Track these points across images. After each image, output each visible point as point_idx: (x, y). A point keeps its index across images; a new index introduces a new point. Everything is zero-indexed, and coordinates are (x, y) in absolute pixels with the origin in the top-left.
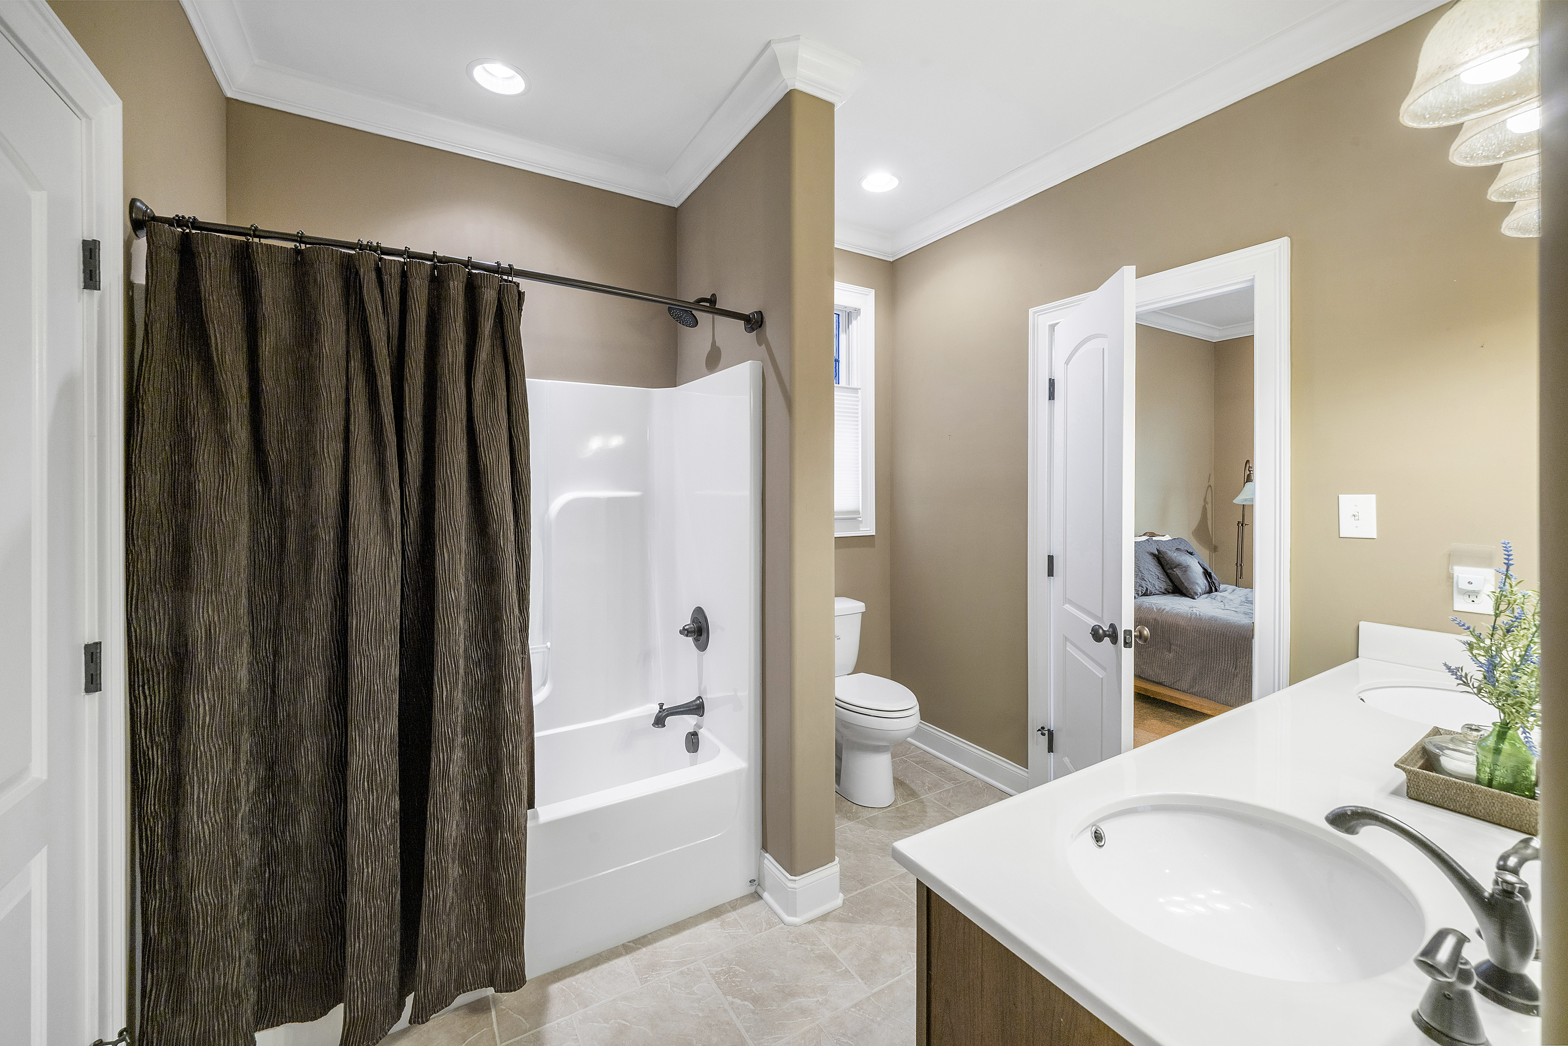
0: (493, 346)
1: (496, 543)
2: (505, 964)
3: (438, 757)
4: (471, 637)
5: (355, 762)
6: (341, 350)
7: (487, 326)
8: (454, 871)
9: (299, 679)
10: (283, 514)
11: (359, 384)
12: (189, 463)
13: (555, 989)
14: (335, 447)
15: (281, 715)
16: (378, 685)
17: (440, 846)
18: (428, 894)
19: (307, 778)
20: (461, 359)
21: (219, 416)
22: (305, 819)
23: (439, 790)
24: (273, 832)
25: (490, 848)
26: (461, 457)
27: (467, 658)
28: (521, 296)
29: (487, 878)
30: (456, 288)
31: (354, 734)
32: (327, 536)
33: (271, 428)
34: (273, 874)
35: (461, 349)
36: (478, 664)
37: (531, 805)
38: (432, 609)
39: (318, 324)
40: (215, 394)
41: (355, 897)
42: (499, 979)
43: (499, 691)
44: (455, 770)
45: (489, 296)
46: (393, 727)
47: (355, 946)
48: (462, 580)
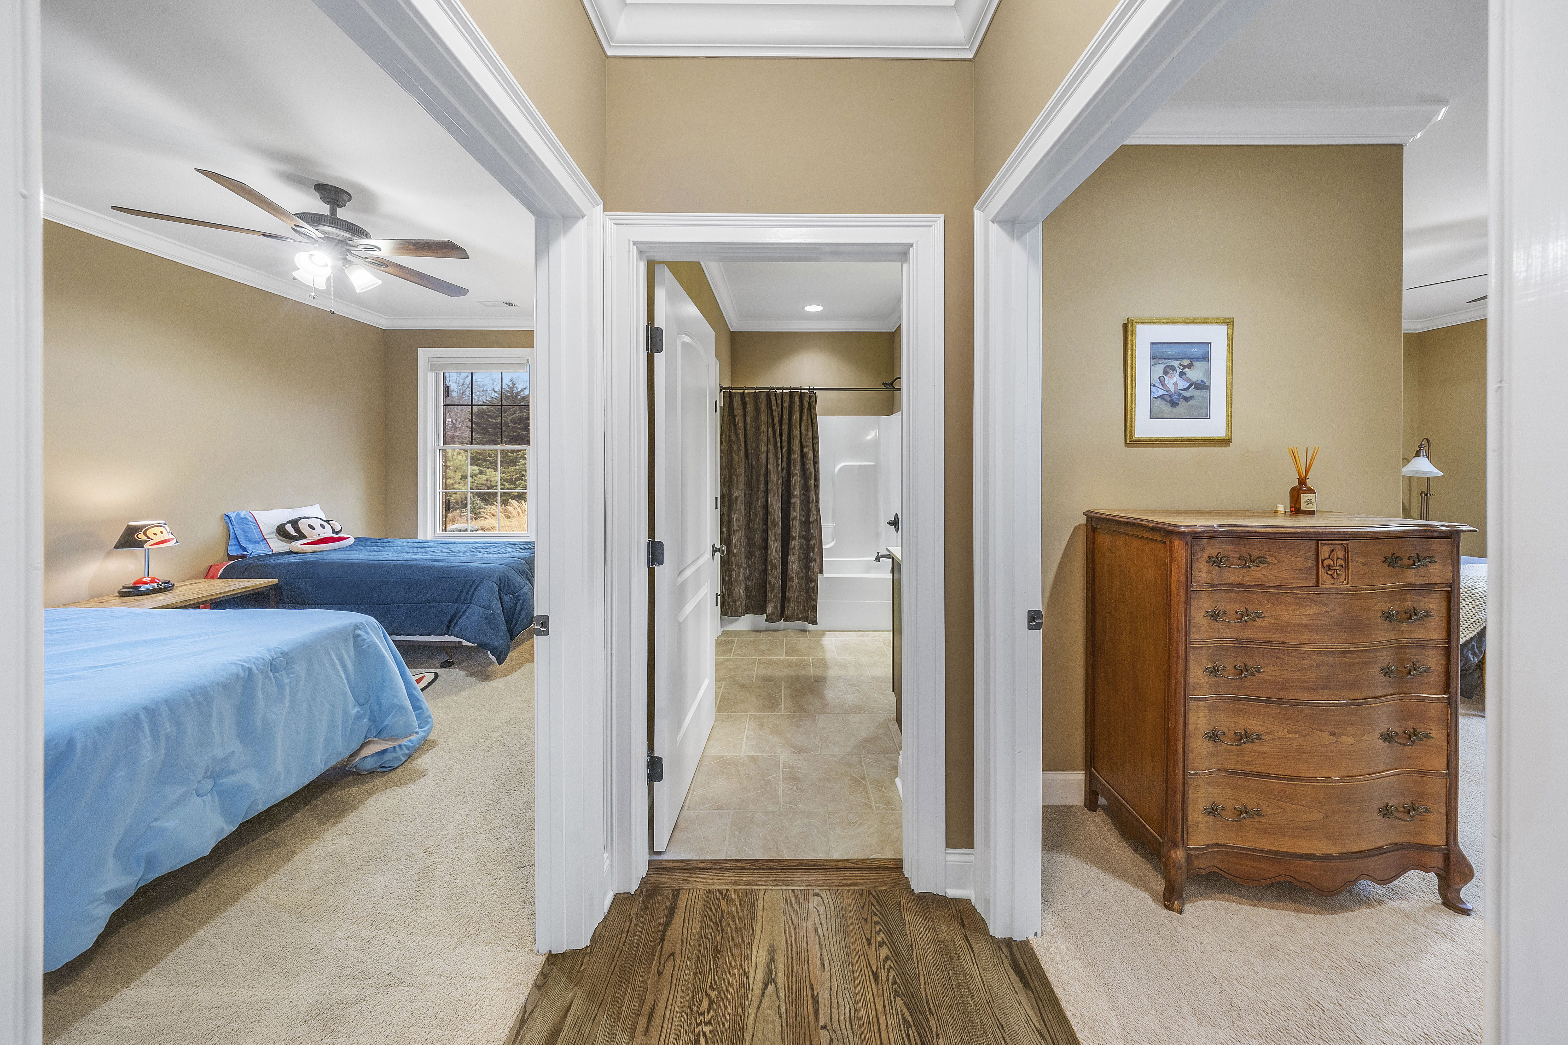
0: (807, 415)
1: (808, 478)
2: (811, 615)
3: (791, 543)
4: (801, 508)
5: (769, 539)
6: (766, 420)
7: (805, 409)
8: (796, 580)
9: (755, 515)
10: (752, 468)
11: (771, 430)
12: (731, 453)
13: (827, 633)
14: (765, 448)
15: (751, 525)
16: (776, 518)
17: (792, 570)
18: (789, 583)
19: (758, 543)
20: (798, 420)
21: (738, 441)
22: (757, 555)
23: (792, 552)
24: (749, 559)
25: (806, 577)
26: (798, 451)
27: (800, 515)
28: (816, 397)
29: (806, 587)
30: (797, 399)
31: (769, 531)
32: (763, 474)
33: (749, 443)
34: (749, 570)
35: (798, 417)
36: (803, 517)
37: (821, 572)
38: (790, 496)
39: (760, 413)
40: (737, 435)
41: (769, 578)
42: (809, 620)
43: (809, 526)
44: (796, 547)
45: (806, 399)
46: (779, 531)
47: (769, 592)
48: (798, 489)
